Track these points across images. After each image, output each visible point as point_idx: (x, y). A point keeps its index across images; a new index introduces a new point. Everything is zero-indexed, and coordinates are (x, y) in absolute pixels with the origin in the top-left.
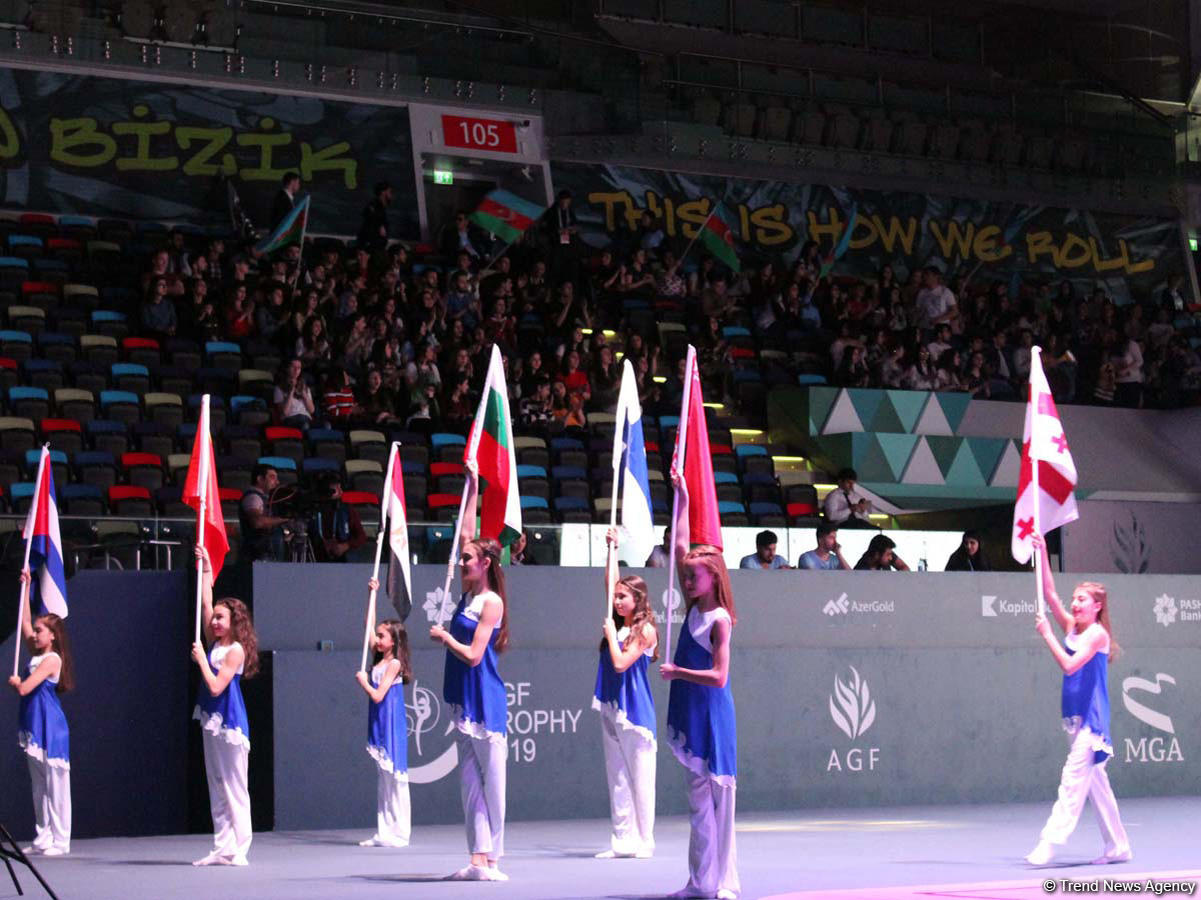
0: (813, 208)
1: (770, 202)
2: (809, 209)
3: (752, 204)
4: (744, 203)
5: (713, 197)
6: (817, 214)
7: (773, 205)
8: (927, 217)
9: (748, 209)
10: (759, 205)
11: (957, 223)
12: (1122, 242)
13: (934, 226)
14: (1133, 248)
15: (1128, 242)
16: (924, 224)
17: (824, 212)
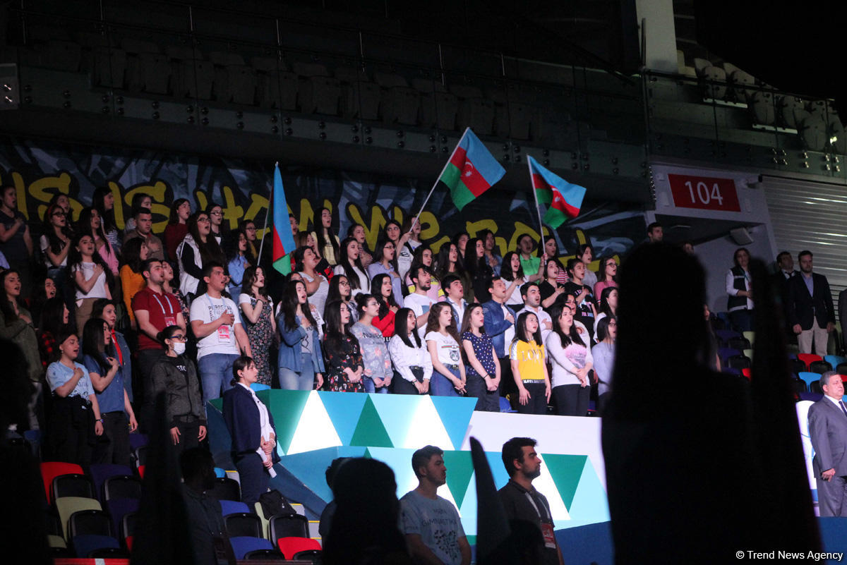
0: (202, 187)
1: (148, 179)
2: (198, 189)
3: (125, 181)
4: (116, 179)
5: (74, 171)
6: (209, 195)
7: (152, 183)
8: (344, 201)
9: (120, 186)
10: (135, 183)
11: (381, 208)
12: (580, 235)
13: (353, 209)
14: (594, 242)
15: (588, 233)
16: (341, 207)
17: (216, 192)
